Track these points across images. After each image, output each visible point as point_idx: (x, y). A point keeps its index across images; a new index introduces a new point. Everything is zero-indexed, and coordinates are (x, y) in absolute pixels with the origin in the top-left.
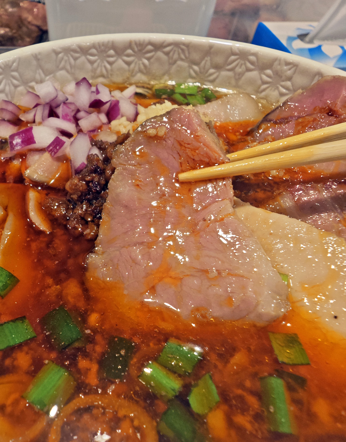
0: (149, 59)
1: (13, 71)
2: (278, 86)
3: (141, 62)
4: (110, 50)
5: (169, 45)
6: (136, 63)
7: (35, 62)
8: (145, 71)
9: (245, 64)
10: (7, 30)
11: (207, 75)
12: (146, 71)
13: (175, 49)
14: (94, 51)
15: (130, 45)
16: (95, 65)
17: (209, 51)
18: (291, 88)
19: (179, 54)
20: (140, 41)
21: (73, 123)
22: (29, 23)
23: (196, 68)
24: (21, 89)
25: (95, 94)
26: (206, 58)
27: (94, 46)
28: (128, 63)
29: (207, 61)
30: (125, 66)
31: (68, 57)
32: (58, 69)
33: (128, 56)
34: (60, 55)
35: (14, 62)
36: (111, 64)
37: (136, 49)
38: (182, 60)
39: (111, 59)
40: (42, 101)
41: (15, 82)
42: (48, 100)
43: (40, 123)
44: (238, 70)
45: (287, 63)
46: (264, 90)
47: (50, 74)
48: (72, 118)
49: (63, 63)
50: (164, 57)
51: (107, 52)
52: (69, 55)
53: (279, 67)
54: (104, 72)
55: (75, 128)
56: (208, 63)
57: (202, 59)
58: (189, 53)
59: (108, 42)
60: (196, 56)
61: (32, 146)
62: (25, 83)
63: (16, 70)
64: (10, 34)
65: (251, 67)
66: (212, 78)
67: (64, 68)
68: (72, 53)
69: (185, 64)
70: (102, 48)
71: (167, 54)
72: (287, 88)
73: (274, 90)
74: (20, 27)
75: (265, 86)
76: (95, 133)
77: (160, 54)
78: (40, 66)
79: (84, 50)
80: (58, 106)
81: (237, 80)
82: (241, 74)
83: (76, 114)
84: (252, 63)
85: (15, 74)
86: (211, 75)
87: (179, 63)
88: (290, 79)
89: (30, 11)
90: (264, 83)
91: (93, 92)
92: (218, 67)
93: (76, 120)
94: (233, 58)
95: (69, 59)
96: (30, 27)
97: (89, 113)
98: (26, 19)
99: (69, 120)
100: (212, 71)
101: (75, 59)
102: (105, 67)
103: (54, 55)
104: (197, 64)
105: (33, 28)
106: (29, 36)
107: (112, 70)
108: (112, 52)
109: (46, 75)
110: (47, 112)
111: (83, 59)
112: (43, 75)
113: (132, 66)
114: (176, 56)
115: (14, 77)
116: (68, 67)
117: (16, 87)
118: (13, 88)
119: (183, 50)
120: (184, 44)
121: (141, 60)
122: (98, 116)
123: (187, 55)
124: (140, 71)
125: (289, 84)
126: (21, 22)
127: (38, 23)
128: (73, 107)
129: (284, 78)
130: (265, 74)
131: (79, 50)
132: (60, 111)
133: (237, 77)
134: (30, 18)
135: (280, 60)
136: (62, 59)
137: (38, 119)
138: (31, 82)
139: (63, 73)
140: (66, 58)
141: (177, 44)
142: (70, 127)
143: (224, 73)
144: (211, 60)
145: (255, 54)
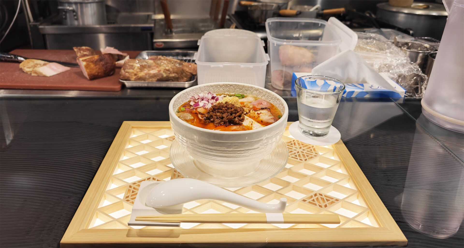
0: (229, 88)
4: (218, 86)
5: (234, 85)
12: (228, 91)
14: (214, 86)
15: (224, 85)
16: (215, 89)
19: (236, 87)
22: (187, 72)
23: (241, 90)
27: (214, 85)
28: (224, 89)
30: (223, 90)
33: (223, 87)
34: (206, 87)
36: (219, 89)
37: (225, 86)
38: (237, 88)
39: (219, 88)
40: (200, 98)
41: (194, 93)
42: (201, 98)
43: (200, 102)
44: (251, 91)
45: (261, 89)
47: (203, 91)
49: (206, 89)
54: (217, 91)
55: (208, 103)
57: (243, 88)
58: (239, 87)
59: (218, 84)
60: (241, 88)
62: (197, 93)
63: (195, 91)
64: (177, 76)
65: (254, 90)
67: (206, 90)
70: (217, 86)
71: (234, 87)
72: (262, 95)
74: (182, 73)
75: (258, 95)
76: (213, 103)
77: (231, 87)
78: (200, 90)
79: (212, 86)
80: (204, 98)
81: (252, 93)
85: (194, 91)
86: (245, 92)
87: (237, 89)
88: (262, 93)
89: (188, 67)
91: (212, 95)
94: (250, 88)
97: (211, 99)
98: (185, 70)
99: (207, 101)
100: (245, 91)
101: (209, 88)
102: (217, 90)
103: (204, 87)
104: (242, 89)
106: (186, 77)
107: (219, 91)
108: (219, 86)
109: (202, 92)
110: (201, 100)
112: (201, 92)
113: (225, 90)
114: (236, 88)
115: (194, 92)
117: (194, 94)
119: (237, 86)
120: (237, 85)
124: (227, 91)
126: (183, 71)
127: (192, 71)
128: (207, 99)
130: (257, 92)
134: (187, 70)
135: (259, 89)
136: (206, 88)
139: (206, 91)
140: (207, 88)
141: (236, 85)
143: (248, 92)
144: (245, 89)
145: (254, 87)
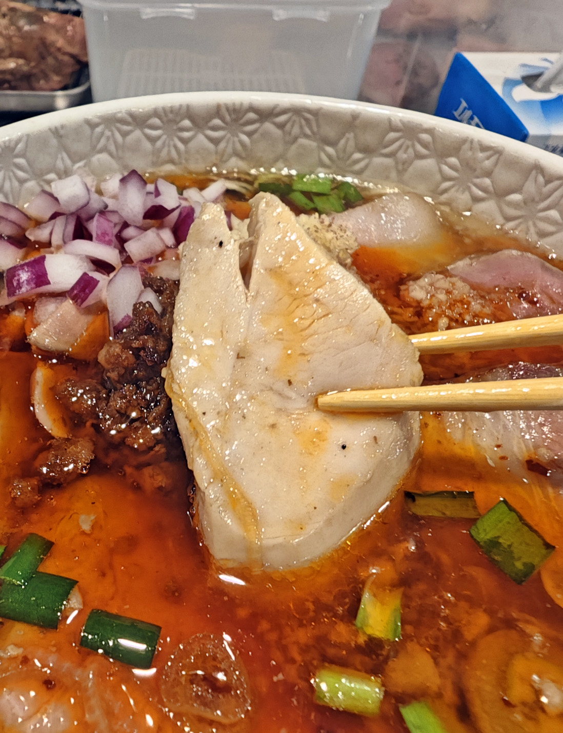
0: (249, 134)
1: (17, 156)
2: (470, 184)
3: (236, 139)
4: (182, 119)
5: (285, 111)
6: (228, 142)
7: (54, 142)
8: (244, 155)
9: (413, 146)
10: (21, 61)
11: (349, 162)
13: (295, 118)
14: (156, 121)
15: (217, 111)
16: (159, 144)
17: (352, 122)
18: (491, 189)
19: (301, 127)
20: (234, 104)
21: (115, 247)
22: (59, 49)
23: (330, 150)
24: (31, 184)
25: (153, 196)
26: (347, 135)
27: (155, 113)
28: (215, 141)
29: (348, 139)
30: (211, 146)
31: (112, 131)
32: (94, 150)
33: (215, 129)
34: (99, 130)
35: (18, 141)
36: (185, 141)
37: (228, 118)
38: (306, 136)
39: (186, 135)
40: (63, 208)
42: (73, 209)
43: (59, 248)
44: (402, 155)
45: (484, 148)
46: (445, 191)
47: (81, 159)
48: (114, 239)
49: (103, 141)
50: (277, 132)
51: (178, 123)
52: (114, 129)
53: (470, 153)
54: (174, 155)
55: (119, 255)
56: (352, 143)
57: (343, 135)
58: (318, 126)
59: (181, 106)
60: (330, 132)
61: (44, 289)
62: (39, 175)
63: (23, 155)
64: (25, 68)
65: (424, 151)
66: (357, 167)
67: (104, 150)
68: (118, 125)
69: (312, 144)
70: (171, 116)
71: (281, 126)
72: (484, 190)
73: (463, 192)
74: (43, 58)
75: (447, 184)
76: (152, 264)
77: (268, 126)
78: (64, 147)
79: (138, 120)
80: (91, 218)
81: (400, 173)
82: (407, 164)
83: (120, 231)
84: (425, 145)
85: (21, 161)
86: (357, 162)
87: (303, 141)
88: (488, 174)
89: (60, 30)
90: (446, 179)
91: (149, 193)
92: (367, 150)
93: (121, 241)
94: (392, 135)
95: (113, 135)
96: (60, 57)
97: (144, 229)
98: (53, 44)
99: (109, 243)
100: (357, 156)
101: (125, 134)
102: (175, 147)
103: (87, 130)
104: (333, 144)
105: (66, 58)
106: (58, 73)
107: (187, 152)
108: (187, 123)
109: (74, 162)
110: (71, 228)
111: (137, 134)
112: (68, 162)
113: (222, 145)
114: (296, 130)
115: (19, 167)
116: (112, 148)
117: (22, 182)
118: (16, 184)
119: (307, 120)
120: (309, 111)
121: (238, 136)
122: (158, 235)
123: (315, 129)
124: (236, 154)
125: (487, 181)
126: (44, 49)
127: (75, 50)
128: (115, 219)
129: (479, 172)
130: (446, 164)
131: (130, 119)
132: (93, 227)
133: (400, 167)
134: (60, 42)
135: (472, 142)
136: (102, 134)
137: (56, 240)
138: (49, 172)
139: (103, 157)
140: (108, 133)
141: (297, 111)
142: (109, 254)
143: (378, 160)
144: (355, 137)
145: (430, 131)
